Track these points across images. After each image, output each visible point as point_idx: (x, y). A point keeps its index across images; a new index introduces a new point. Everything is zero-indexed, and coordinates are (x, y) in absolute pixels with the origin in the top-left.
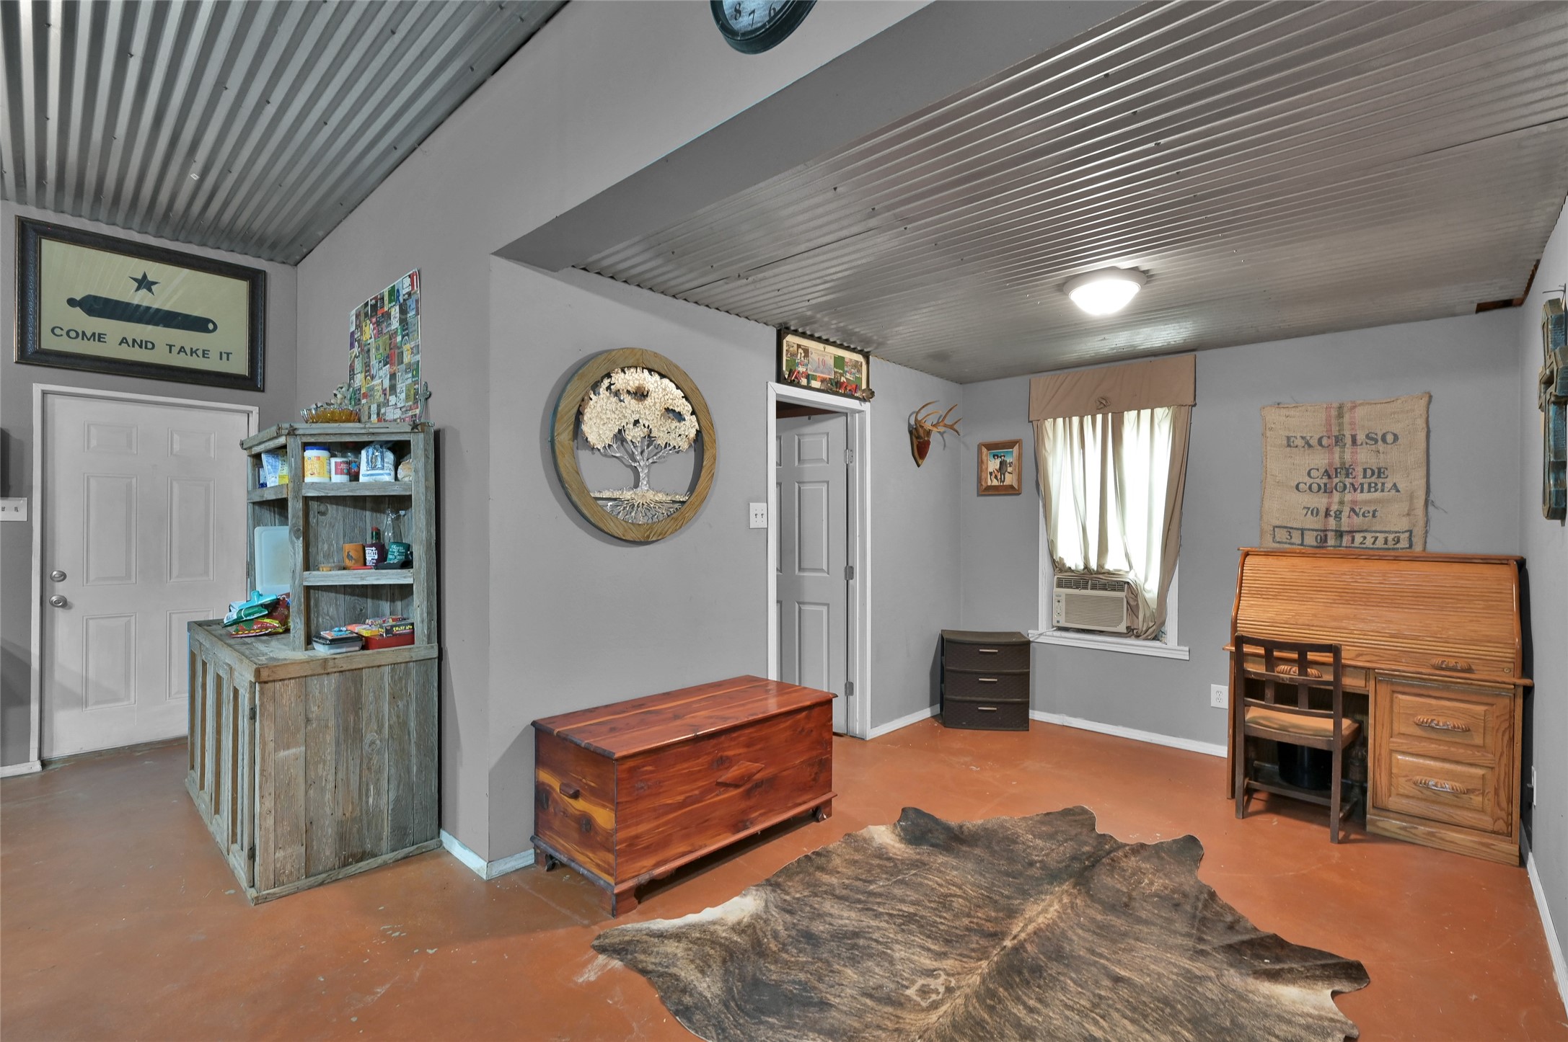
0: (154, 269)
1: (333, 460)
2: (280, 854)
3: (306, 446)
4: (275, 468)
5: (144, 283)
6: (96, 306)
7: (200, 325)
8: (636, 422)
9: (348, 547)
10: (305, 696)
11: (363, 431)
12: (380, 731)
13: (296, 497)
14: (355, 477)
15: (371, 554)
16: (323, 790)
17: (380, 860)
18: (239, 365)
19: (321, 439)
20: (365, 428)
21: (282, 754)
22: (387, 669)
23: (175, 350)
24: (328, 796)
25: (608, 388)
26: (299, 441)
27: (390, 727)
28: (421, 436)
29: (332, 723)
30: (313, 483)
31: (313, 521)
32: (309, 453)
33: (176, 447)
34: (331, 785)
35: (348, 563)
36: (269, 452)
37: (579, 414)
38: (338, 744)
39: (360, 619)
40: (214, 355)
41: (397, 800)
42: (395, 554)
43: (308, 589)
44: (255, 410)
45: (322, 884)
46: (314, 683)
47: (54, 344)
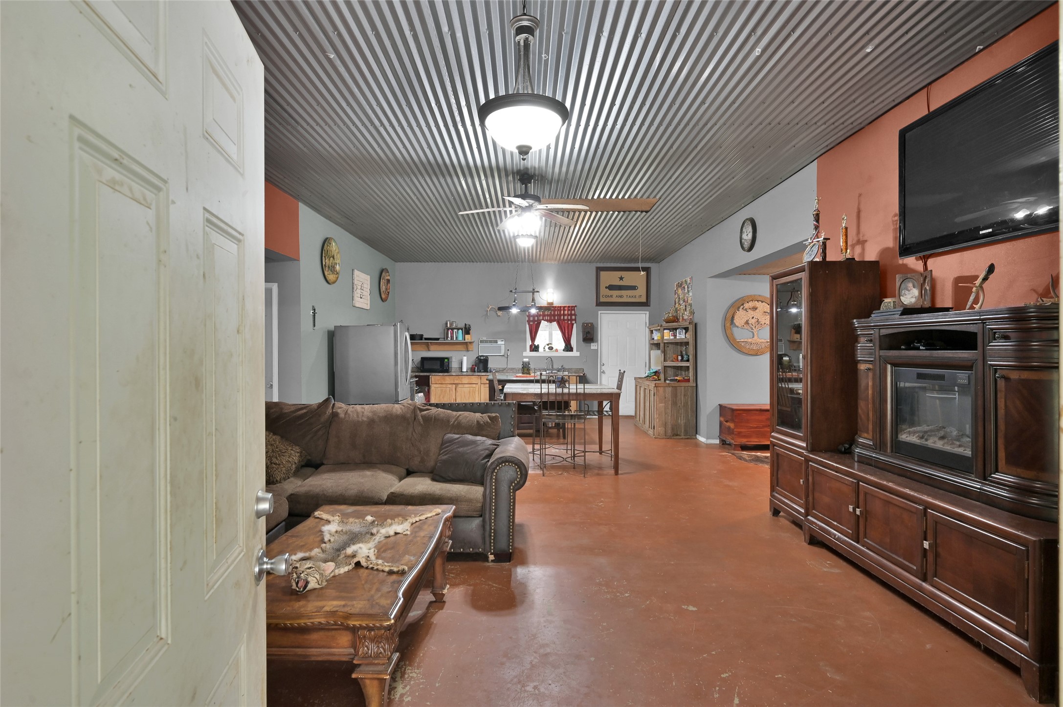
0: (623, 274)
1: (671, 333)
2: (660, 428)
3: (664, 329)
4: (656, 334)
5: (621, 278)
6: (611, 287)
7: (634, 288)
8: (753, 318)
9: (674, 356)
10: (665, 391)
11: (678, 325)
12: (681, 404)
13: (662, 343)
14: (675, 336)
15: (680, 358)
16: (668, 416)
17: (681, 437)
18: (644, 300)
19: (668, 327)
21: (660, 405)
22: (683, 388)
23: (628, 297)
24: (670, 417)
25: (743, 308)
26: (662, 327)
27: (684, 403)
28: (692, 325)
29: (670, 399)
30: (666, 339)
31: (666, 349)
32: (665, 331)
33: (628, 327)
34: (670, 415)
35: (674, 360)
36: (655, 330)
37: (733, 318)
38: (672, 405)
39: (677, 376)
40: (637, 296)
41: (685, 423)
42: (685, 358)
43: (665, 366)
44: (648, 312)
45: (668, 438)
46: (667, 388)
47: (602, 300)
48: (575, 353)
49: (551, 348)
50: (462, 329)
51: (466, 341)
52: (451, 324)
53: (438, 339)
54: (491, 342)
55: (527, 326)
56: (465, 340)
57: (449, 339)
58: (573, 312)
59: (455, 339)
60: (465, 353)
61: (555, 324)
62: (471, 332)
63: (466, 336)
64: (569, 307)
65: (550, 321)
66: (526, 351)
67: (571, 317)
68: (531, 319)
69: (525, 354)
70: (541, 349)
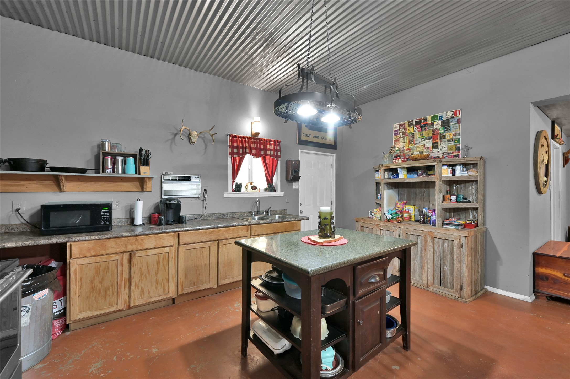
1: (449, 169)
8: (543, 155)
11: (464, 160)
12: (479, 253)
13: (440, 181)
18: (332, 143)
19: (447, 163)
20: (464, 159)
23: (322, 138)
26: (441, 164)
28: (482, 161)
29: (474, 250)
30: (445, 177)
32: (443, 167)
34: (474, 269)
36: (401, 168)
38: (474, 256)
40: (328, 139)
41: (480, 275)
42: (461, 198)
44: (335, 155)
47: (303, 138)
48: (279, 193)
49: (254, 188)
50: (134, 156)
51: (142, 175)
52: (112, 146)
53: (84, 171)
54: (180, 178)
55: (230, 160)
56: (139, 174)
57: (109, 171)
58: (278, 148)
59: (120, 172)
60: (137, 195)
61: (260, 160)
62: (151, 162)
63: (141, 167)
64: (275, 141)
65: (256, 155)
66: (227, 191)
67: (277, 153)
68: (235, 151)
69: (226, 195)
70: (243, 189)
